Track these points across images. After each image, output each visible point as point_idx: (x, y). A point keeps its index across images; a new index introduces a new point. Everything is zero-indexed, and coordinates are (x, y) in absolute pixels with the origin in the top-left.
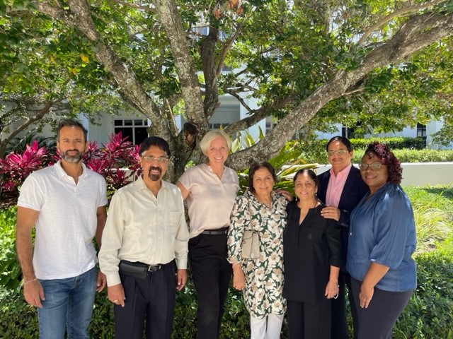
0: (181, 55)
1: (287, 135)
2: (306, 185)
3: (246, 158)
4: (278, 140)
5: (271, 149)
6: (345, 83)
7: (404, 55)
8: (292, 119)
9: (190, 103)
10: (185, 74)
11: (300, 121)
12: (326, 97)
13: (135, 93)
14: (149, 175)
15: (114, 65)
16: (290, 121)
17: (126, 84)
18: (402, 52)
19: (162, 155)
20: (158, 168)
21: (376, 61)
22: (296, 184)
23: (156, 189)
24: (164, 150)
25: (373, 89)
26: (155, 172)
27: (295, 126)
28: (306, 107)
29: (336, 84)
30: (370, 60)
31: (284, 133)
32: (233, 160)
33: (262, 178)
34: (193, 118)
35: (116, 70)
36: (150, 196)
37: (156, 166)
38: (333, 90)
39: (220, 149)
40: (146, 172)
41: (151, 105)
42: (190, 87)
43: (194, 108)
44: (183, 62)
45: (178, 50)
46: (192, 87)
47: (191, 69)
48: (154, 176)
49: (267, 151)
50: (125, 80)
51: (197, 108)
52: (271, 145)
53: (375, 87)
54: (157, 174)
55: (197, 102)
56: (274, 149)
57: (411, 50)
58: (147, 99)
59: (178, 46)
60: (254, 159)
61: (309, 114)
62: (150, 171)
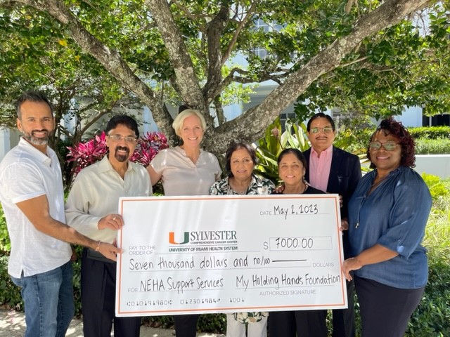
0: (168, 35)
1: (270, 114)
2: (292, 167)
3: (227, 140)
4: (261, 120)
5: (253, 130)
6: (337, 53)
7: (405, 13)
8: (276, 97)
9: (183, 85)
10: (175, 54)
11: (285, 98)
12: (315, 69)
13: (122, 76)
14: (116, 156)
15: (92, 48)
16: (274, 99)
17: (110, 66)
18: (402, 10)
19: (130, 134)
20: (125, 149)
21: (373, 24)
22: (281, 166)
23: (122, 171)
24: (132, 129)
25: (375, 57)
26: (122, 152)
27: (280, 104)
28: (292, 82)
29: (327, 54)
30: (365, 22)
31: (267, 112)
32: (215, 142)
33: (240, 160)
34: (188, 100)
35: (96, 53)
36: (116, 177)
37: (123, 146)
38: (324, 62)
39: (194, 129)
40: (112, 151)
41: (141, 87)
42: (181, 68)
43: (188, 90)
44: (171, 42)
45: (165, 30)
46: (184, 68)
47: (181, 49)
48: (121, 156)
49: (248, 132)
50: (107, 63)
51: (191, 89)
52: (252, 125)
53: (377, 55)
54: (124, 154)
55: (190, 84)
56: (256, 129)
57: (412, 6)
58: (136, 81)
59: (164, 26)
60: (235, 140)
61: (296, 90)
62: (116, 150)
